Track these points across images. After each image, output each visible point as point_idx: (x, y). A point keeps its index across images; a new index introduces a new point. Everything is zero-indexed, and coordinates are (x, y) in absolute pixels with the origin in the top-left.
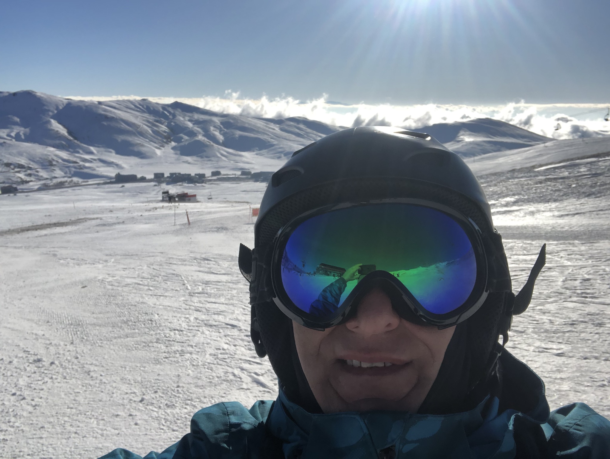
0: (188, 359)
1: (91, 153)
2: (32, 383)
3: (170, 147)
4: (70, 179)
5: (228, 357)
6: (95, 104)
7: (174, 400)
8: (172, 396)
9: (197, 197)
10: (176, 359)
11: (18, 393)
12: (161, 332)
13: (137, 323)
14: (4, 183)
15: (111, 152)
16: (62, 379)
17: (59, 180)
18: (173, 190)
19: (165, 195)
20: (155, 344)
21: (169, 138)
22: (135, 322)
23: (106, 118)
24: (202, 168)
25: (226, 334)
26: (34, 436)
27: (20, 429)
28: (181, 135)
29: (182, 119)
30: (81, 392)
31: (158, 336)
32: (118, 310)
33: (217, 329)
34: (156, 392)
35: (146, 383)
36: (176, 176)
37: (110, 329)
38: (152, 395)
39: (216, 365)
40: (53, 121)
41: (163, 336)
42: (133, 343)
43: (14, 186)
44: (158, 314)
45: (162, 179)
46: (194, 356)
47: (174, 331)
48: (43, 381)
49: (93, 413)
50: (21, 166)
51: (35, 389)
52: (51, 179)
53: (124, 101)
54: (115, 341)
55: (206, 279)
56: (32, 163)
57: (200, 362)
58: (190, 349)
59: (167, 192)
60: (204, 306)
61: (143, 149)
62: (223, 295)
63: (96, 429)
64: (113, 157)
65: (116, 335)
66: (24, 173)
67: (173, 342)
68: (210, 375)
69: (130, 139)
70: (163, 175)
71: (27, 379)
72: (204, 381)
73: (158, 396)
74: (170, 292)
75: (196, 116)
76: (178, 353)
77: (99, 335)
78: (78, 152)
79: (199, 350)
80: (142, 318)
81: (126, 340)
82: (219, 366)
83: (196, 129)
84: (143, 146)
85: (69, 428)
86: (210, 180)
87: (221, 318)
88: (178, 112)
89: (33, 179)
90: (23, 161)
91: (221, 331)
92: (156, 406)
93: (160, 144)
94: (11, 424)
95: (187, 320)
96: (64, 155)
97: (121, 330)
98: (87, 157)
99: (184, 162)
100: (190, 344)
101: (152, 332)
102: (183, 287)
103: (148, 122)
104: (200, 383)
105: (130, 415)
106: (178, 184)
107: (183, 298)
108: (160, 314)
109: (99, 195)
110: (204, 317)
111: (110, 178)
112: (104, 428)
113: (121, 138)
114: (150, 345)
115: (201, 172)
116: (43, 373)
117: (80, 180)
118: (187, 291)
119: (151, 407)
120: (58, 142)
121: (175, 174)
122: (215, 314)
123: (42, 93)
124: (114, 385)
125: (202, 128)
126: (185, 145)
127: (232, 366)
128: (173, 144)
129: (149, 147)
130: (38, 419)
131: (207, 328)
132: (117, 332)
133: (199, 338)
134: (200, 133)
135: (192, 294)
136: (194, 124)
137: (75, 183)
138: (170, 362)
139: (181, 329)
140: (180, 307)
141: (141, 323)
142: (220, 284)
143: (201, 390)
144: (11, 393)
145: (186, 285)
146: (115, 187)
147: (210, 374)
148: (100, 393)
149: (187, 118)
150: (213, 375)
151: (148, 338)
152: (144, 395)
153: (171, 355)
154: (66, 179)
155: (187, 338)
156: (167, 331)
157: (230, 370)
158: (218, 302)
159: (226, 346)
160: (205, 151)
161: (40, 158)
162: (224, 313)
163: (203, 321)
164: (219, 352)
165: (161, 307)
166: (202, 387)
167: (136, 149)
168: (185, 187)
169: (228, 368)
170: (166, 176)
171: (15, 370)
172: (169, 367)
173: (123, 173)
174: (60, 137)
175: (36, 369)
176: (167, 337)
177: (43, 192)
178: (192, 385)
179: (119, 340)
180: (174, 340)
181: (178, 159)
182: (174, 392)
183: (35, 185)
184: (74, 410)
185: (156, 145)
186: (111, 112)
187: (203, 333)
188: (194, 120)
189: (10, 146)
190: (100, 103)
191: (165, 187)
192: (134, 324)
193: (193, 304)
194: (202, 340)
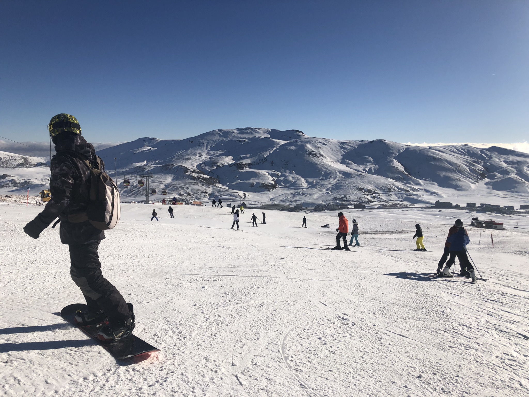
0: (473, 355)
1: (420, 184)
2: (335, 334)
3: (484, 183)
4: (401, 203)
5: (516, 365)
6: (427, 148)
7: (451, 388)
8: (450, 383)
9: (504, 225)
10: (460, 351)
11: (323, 338)
12: (450, 324)
13: (430, 311)
14: (357, 201)
15: (434, 184)
16: (359, 338)
17: (394, 202)
18: (482, 217)
19: (474, 221)
20: (442, 333)
21: (484, 175)
22: (429, 310)
23: (434, 159)
24: (512, 202)
25: (516, 343)
26: (322, 376)
27: (314, 366)
28: (495, 173)
29: (497, 160)
30: (370, 352)
31: (447, 327)
32: (417, 298)
33: (508, 335)
34: (434, 374)
35: (427, 363)
36: (486, 206)
37: (407, 310)
38: (430, 375)
39: (501, 369)
40: (394, 160)
41: (452, 328)
42: (423, 326)
43: (363, 204)
44: (450, 309)
45: (474, 208)
46: (479, 354)
47: (463, 327)
48: (344, 335)
49: (374, 373)
50: (369, 191)
51: (336, 339)
52: (388, 202)
53: (449, 146)
54: (408, 320)
55: (502, 291)
56: (376, 189)
57: (484, 360)
58: (476, 346)
59: (477, 219)
60: (497, 312)
61: (460, 183)
62: (518, 307)
63: (372, 388)
64: (435, 188)
65: (410, 316)
66: (371, 196)
67: (460, 336)
68: (493, 377)
69: (450, 175)
70: (474, 204)
71: (333, 330)
72: (486, 380)
73: (435, 378)
74: (466, 294)
75: (511, 158)
76: (463, 346)
77: (396, 313)
78: (410, 184)
79: (485, 350)
80: (436, 308)
81: (418, 322)
82: (504, 370)
83: (510, 168)
84: (460, 180)
85: (350, 379)
86: (519, 212)
87: (513, 326)
88: (495, 154)
89: (376, 201)
90: (371, 188)
91: (512, 338)
92: (432, 387)
93: (475, 180)
94: (310, 360)
95: (478, 321)
96: (400, 185)
97: (415, 313)
98: (416, 187)
99: (495, 195)
100: (477, 341)
101: (442, 322)
102: (479, 293)
103: (467, 162)
104: (481, 380)
105: (406, 387)
106: (487, 213)
107: (477, 302)
108: (452, 309)
109: (421, 216)
110: (495, 322)
111: (431, 204)
112: (380, 389)
113: (443, 174)
114: (438, 331)
115: (510, 204)
116: (346, 329)
117: (409, 204)
118: (482, 297)
119: (427, 386)
120: (396, 175)
121: (486, 204)
122: (507, 322)
123: (390, 141)
124: (398, 355)
125: (515, 168)
126: (498, 181)
127: (520, 375)
128: (487, 180)
129: (465, 182)
130: (330, 363)
131: (497, 332)
132: (412, 314)
133: (487, 339)
134: (513, 172)
135: (487, 300)
136: (508, 165)
137: (404, 205)
138: (454, 351)
139: (470, 326)
140: (473, 308)
141: (433, 312)
142: (517, 298)
143: (481, 388)
144: (318, 337)
145: (482, 292)
146: (434, 211)
147: (494, 375)
148: (384, 358)
149: (502, 160)
150: (496, 377)
151: (438, 326)
152: (423, 372)
153: (456, 346)
154: (399, 202)
155: (474, 336)
156: (456, 325)
157: (517, 378)
158: (512, 313)
159: (515, 354)
160: (517, 187)
161: (383, 186)
162: (517, 324)
163: (493, 325)
164: (507, 357)
165: (454, 303)
166: (483, 385)
167: (454, 183)
168: (494, 216)
169: (515, 376)
170: (477, 206)
171: (327, 321)
172: (452, 356)
173: (442, 201)
174: (398, 172)
175: (342, 324)
176: (455, 330)
177: (381, 210)
178: (472, 380)
179: (412, 321)
180: (462, 333)
181: (489, 193)
182: (453, 380)
183: (376, 204)
184: (359, 365)
185: (471, 180)
186: (438, 154)
187: (492, 335)
188: (508, 161)
189: (364, 176)
190: (430, 148)
191: (475, 214)
192: (428, 311)
193: (486, 309)
194: (490, 341)
